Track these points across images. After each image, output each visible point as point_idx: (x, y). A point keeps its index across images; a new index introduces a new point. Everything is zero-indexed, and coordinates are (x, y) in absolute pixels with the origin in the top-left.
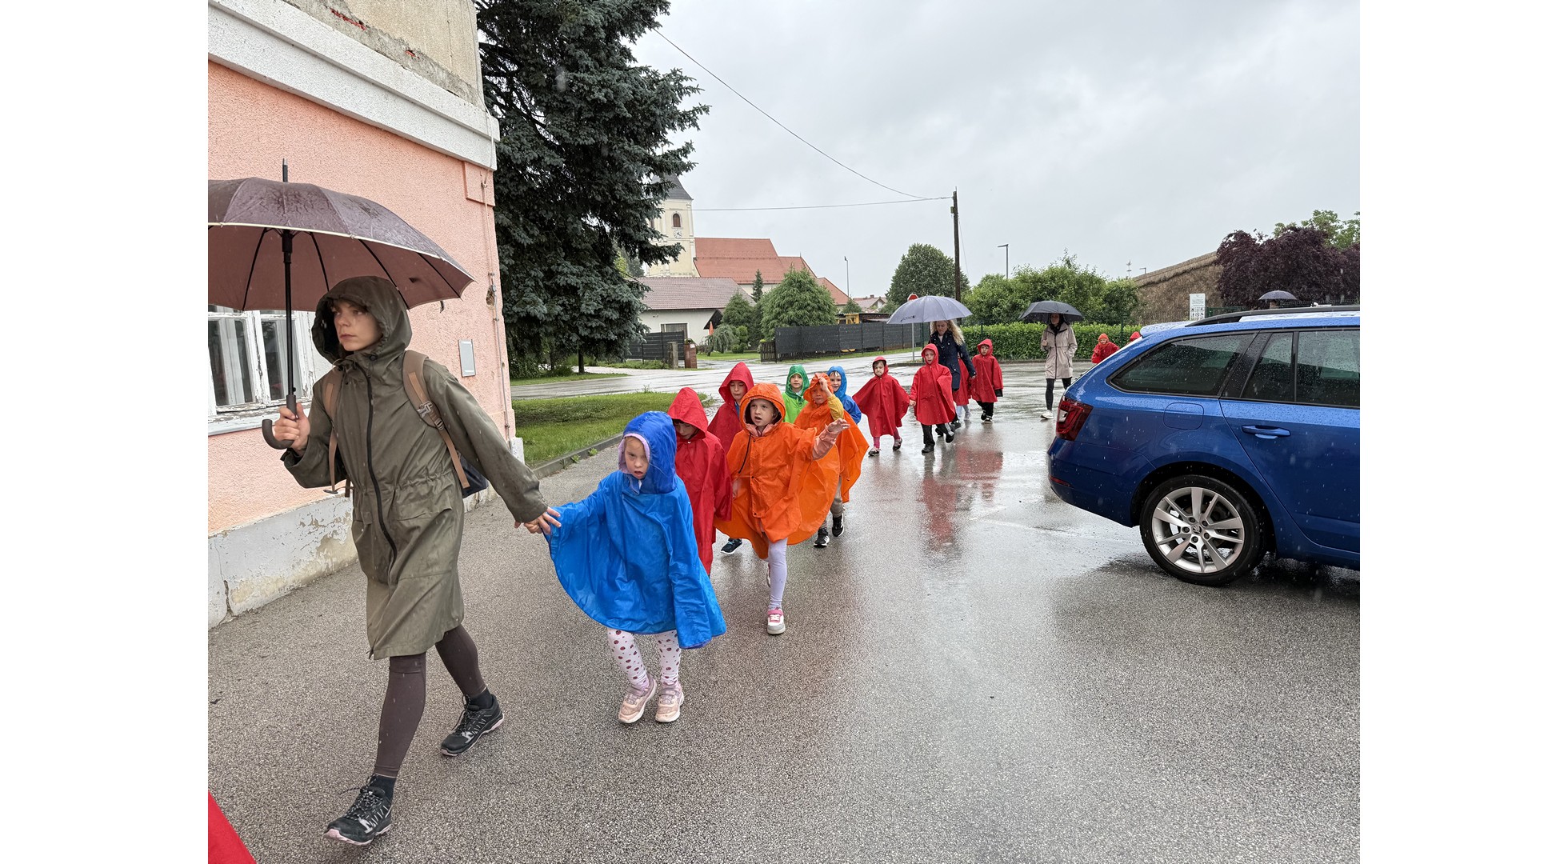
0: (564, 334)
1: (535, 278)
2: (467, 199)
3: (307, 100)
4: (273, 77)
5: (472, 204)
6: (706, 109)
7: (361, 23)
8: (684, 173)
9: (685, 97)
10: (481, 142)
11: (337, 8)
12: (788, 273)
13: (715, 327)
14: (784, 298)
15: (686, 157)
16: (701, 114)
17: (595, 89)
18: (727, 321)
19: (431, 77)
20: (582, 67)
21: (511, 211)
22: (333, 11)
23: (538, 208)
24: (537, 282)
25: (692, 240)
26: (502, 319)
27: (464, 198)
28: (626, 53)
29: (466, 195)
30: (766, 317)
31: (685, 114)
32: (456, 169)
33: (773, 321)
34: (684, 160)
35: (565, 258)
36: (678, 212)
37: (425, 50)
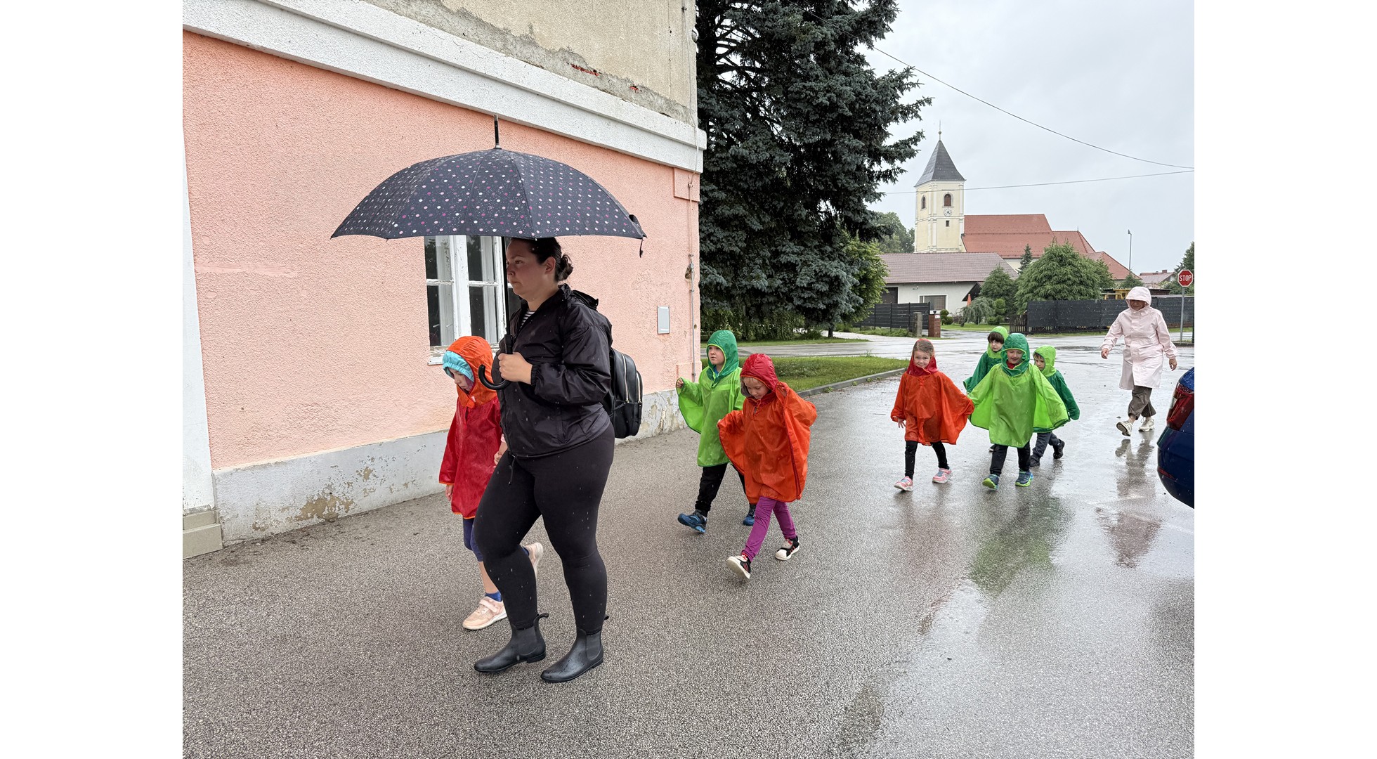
2: (675, 197)
5: (680, 201)
6: (929, 101)
7: (595, 71)
8: (907, 159)
9: (906, 92)
10: (689, 151)
11: (576, 63)
12: (1048, 247)
13: (972, 299)
14: (1042, 271)
15: (916, 145)
16: (924, 105)
17: (820, 94)
18: (986, 294)
19: (651, 105)
20: (812, 77)
22: (573, 66)
25: (961, 218)
26: (698, 290)
27: (672, 196)
28: (860, 60)
29: (674, 194)
30: (1021, 291)
31: (909, 108)
32: (665, 175)
33: (1028, 295)
34: (913, 146)
35: (790, 240)
36: (950, 192)
37: (647, 84)
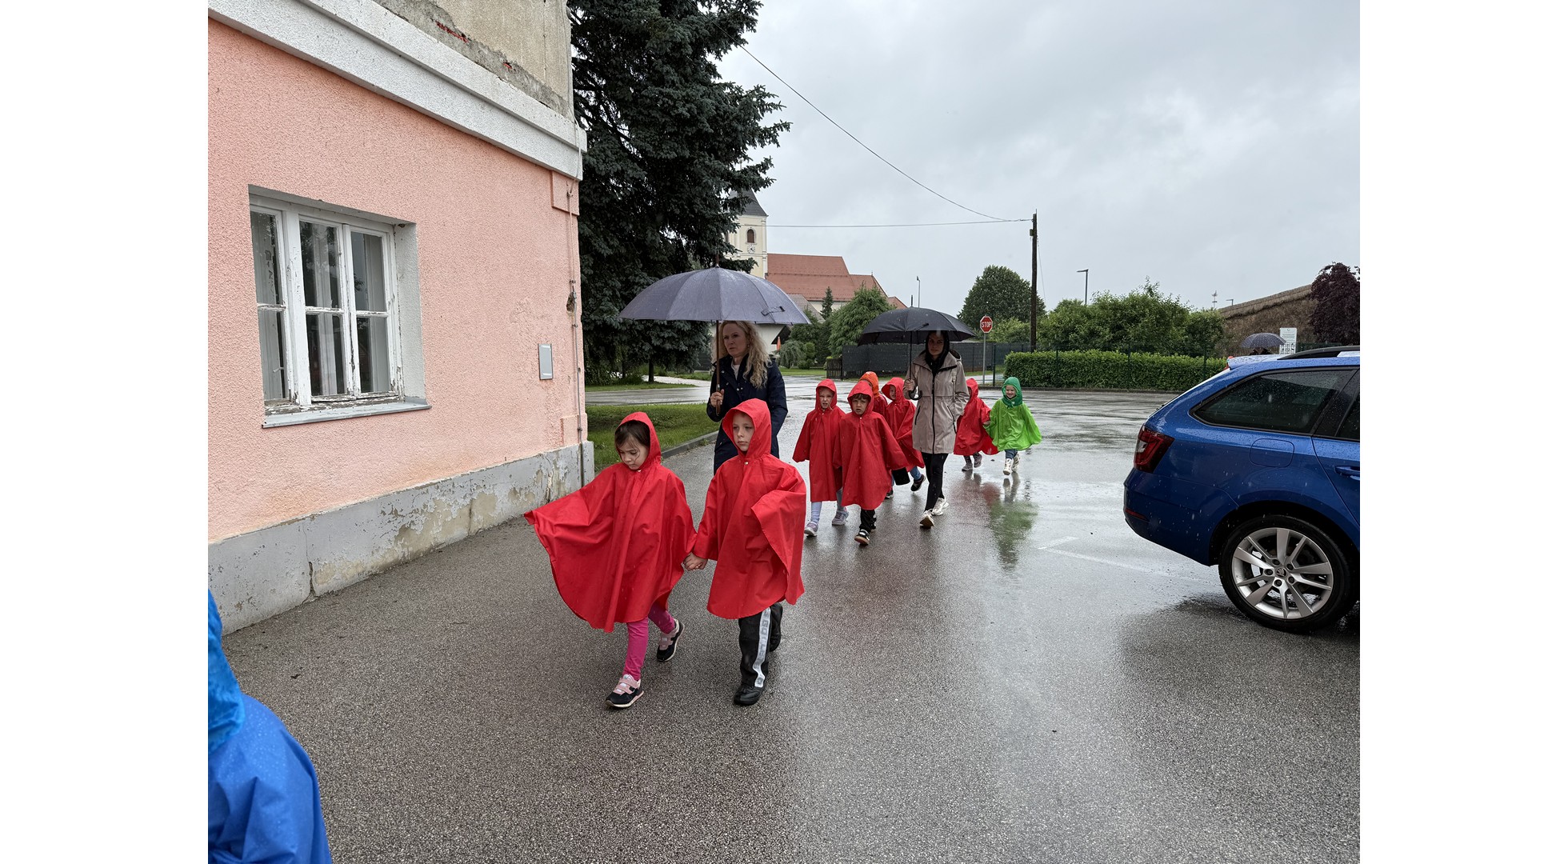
0: (637, 343)
1: (613, 288)
2: (553, 207)
3: (410, 108)
4: (380, 86)
5: (558, 212)
6: (787, 126)
7: (463, 36)
8: (762, 189)
9: (767, 114)
10: (568, 152)
11: (442, 21)
12: (858, 290)
13: (782, 343)
14: (853, 316)
15: (765, 173)
16: (782, 130)
17: (679, 104)
18: (795, 337)
19: (526, 89)
20: (668, 82)
21: (592, 222)
22: (439, 24)
23: (619, 220)
24: (614, 292)
25: (764, 256)
26: (580, 325)
27: (550, 206)
28: (711, 70)
29: (552, 204)
30: (834, 335)
31: (766, 130)
32: (542, 178)
33: (841, 339)
34: (762, 175)
36: (753, 228)
37: (521, 63)
